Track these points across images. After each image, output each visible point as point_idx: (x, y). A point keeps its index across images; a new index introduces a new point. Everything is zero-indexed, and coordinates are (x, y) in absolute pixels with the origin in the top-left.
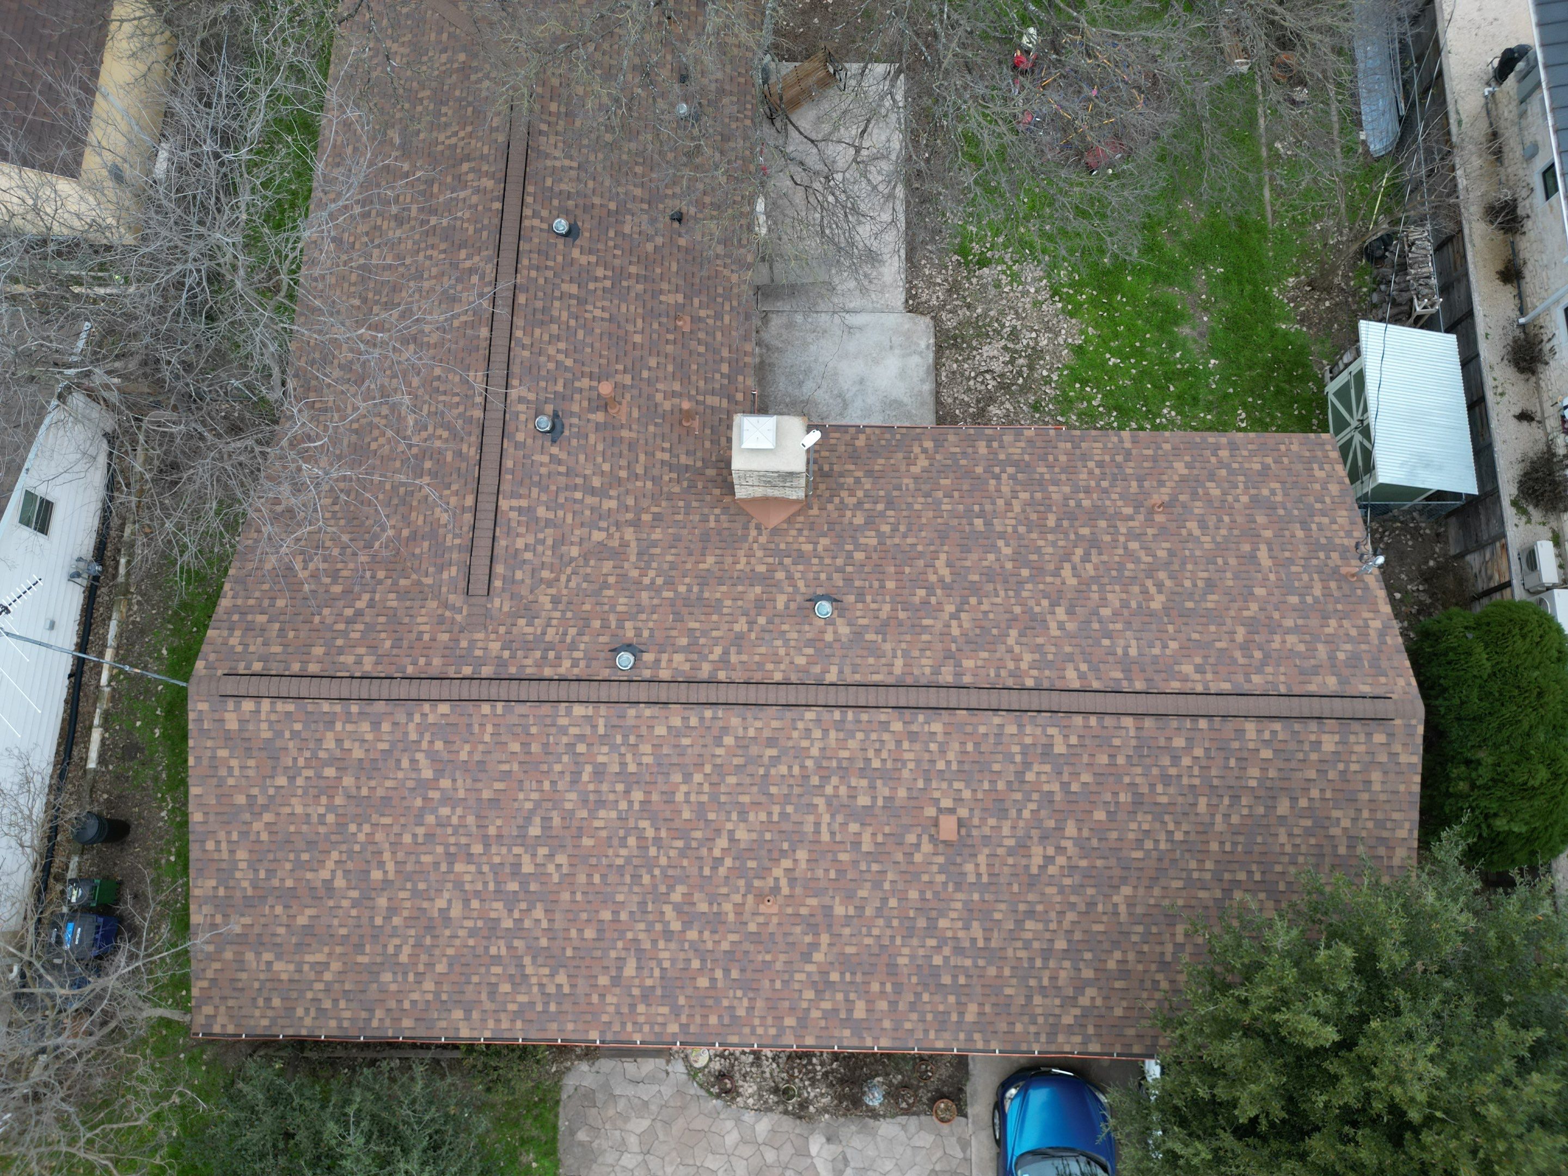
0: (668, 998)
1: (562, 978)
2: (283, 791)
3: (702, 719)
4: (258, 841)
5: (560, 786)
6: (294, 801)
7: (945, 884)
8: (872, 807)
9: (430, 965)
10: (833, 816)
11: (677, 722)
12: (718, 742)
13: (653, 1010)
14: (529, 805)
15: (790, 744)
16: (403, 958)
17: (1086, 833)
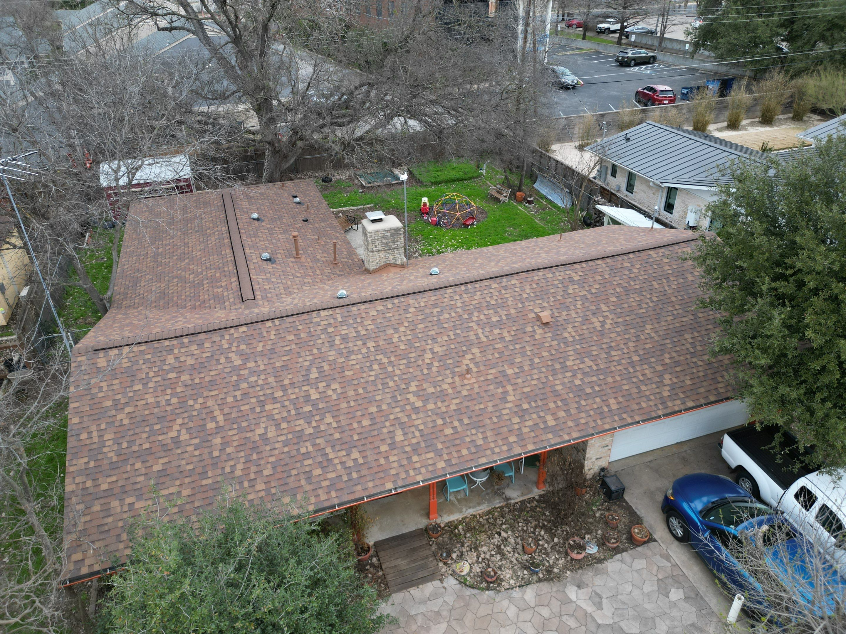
0: (430, 447)
1: (355, 454)
2: (139, 393)
3: (393, 304)
4: (122, 425)
5: (323, 350)
6: (147, 396)
7: (559, 344)
8: (501, 320)
9: (259, 472)
10: (482, 329)
11: (381, 308)
12: (406, 311)
13: (423, 457)
14: (308, 363)
15: (445, 304)
16: (238, 473)
17: (612, 308)
